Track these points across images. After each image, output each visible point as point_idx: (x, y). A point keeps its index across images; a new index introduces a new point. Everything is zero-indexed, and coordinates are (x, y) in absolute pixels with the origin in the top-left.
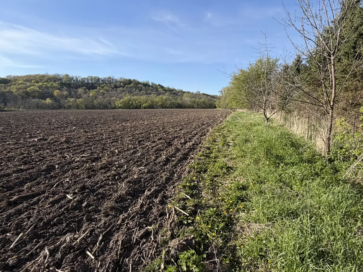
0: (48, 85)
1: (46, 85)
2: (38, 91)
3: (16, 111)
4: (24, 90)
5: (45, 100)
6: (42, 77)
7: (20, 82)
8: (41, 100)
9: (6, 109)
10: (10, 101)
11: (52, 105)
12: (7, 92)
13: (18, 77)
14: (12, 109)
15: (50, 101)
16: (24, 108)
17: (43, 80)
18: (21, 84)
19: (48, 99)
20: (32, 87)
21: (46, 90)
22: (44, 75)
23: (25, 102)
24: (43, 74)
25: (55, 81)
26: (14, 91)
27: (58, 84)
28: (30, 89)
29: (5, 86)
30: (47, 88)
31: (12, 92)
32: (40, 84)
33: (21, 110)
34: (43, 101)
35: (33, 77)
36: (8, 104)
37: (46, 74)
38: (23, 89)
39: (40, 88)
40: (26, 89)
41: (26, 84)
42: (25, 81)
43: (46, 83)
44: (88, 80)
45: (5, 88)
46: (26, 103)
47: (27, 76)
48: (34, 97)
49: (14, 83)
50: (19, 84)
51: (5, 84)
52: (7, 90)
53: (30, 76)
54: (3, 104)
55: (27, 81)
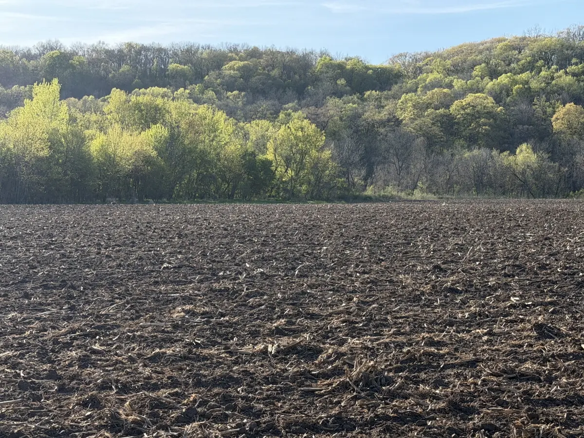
0: (534, 85)
1: (527, 82)
2: (490, 114)
3: (400, 200)
4: (441, 111)
5: (513, 153)
6: (514, 49)
7: (431, 77)
8: (495, 152)
9: (369, 192)
10: (385, 161)
11: (539, 174)
12: (383, 123)
13: (427, 56)
14: (391, 190)
15: (533, 158)
16: (429, 189)
17: (519, 60)
18: (433, 86)
19: (524, 146)
20: (470, 98)
21: (524, 107)
22: (524, 39)
23: (437, 164)
24: (520, 35)
25: (563, 64)
26: (405, 116)
27: (574, 75)
28: (463, 108)
29: (378, 99)
30: (528, 94)
31: (398, 122)
32: (503, 79)
33: (417, 195)
34: (505, 159)
35: (481, 52)
36: (379, 173)
37: (533, 35)
38: (437, 108)
39: (498, 99)
40: (448, 107)
41: (450, 86)
42: (448, 72)
43: (524, 76)
45: (380, 107)
46: (441, 169)
47: (459, 51)
48: (472, 141)
49: (410, 83)
50: (427, 88)
51: (382, 89)
52: (384, 115)
53: (472, 49)
54: (363, 172)
55: (458, 70)
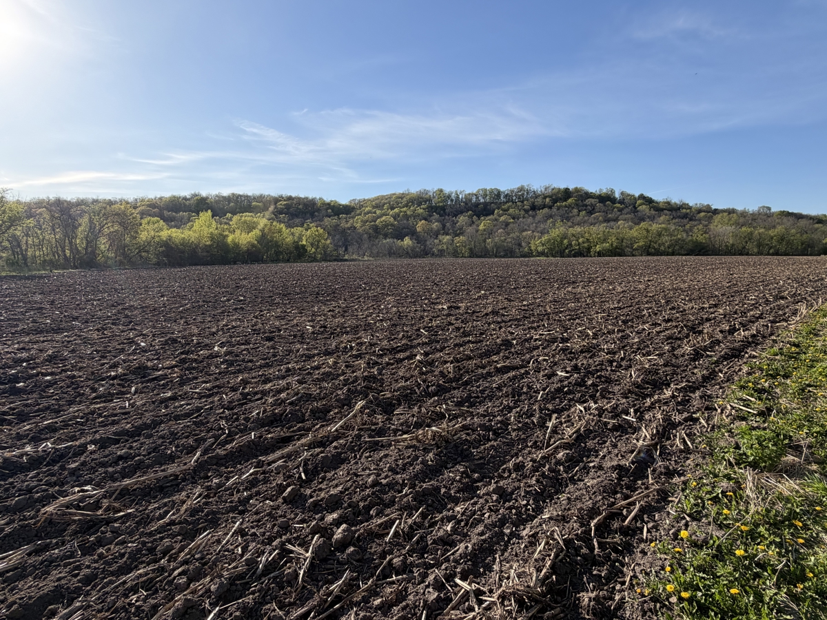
0: (408, 213)
1: (405, 212)
2: (392, 225)
3: (359, 260)
4: (373, 223)
5: (402, 240)
6: (400, 198)
7: (367, 209)
8: (395, 240)
9: (346, 257)
10: (352, 244)
11: (413, 249)
12: (349, 229)
13: (364, 200)
14: (355, 257)
15: (411, 242)
16: (370, 256)
17: (401, 203)
18: (368, 213)
19: (407, 238)
20: (384, 218)
21: (405, 222)
22: (403, 194)
23: (373, 245)
24: (401, 192)
25: (419, 204)
26: (358, 225)
27: (423, 209)
28: (381, 222)
29: (346, 218)
30: (407, 217)
31: (355, 228)
32: (396, 210)
33: (366, 258)
34: (399, 243)
35: (386, 199)
36: (350, 249)
37: (407, 192)
38: (370, 222)
39: (395, 219)
40: (375, 222)
41: (375, 213)
42: (374, 207)
43: (405, 209)
44: (477, 198)
45: (347, 222)
46: (374, 247)
47: (377, 198)
48: (386, 236)
49: (358, 212)
50: (365, 214)
51: (347, 214)
52: (349, 225)
53: (383, 197)
54: (344, 249)
55: (377, 206)
